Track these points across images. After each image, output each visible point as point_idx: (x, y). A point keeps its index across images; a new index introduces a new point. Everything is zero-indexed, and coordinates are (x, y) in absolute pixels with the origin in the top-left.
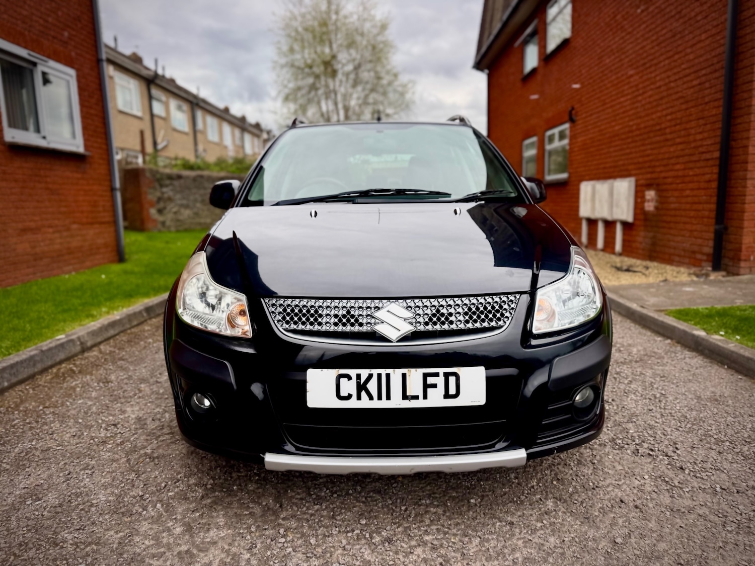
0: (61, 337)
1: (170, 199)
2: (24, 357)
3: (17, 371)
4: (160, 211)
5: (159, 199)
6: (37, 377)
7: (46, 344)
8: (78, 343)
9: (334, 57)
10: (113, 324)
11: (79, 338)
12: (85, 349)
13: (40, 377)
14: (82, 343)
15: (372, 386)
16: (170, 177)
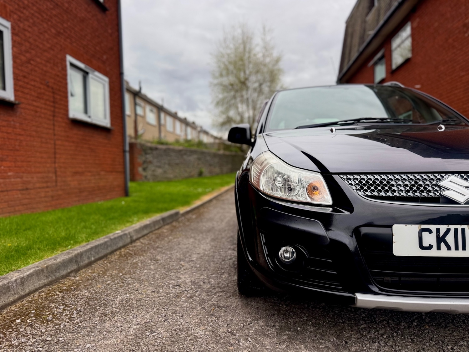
0: (119, 232)
1: (150, 162)
2: (102, 242)
3: (99, 251)
4: (144, 169)
5: (145, 162)
6: (108, 256)
7: (112, 235)
8: (129, 236)
9: (247, 79)
10: (146, 227)
11: (129, 233)
12: (132, 241)
13: (110, 256)
14: (131, 237)
15: (450, 239)
16: (151, 149)
